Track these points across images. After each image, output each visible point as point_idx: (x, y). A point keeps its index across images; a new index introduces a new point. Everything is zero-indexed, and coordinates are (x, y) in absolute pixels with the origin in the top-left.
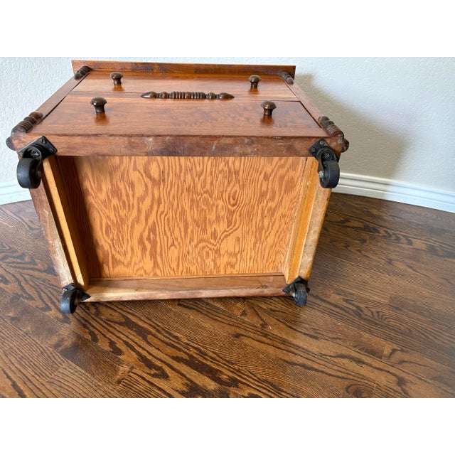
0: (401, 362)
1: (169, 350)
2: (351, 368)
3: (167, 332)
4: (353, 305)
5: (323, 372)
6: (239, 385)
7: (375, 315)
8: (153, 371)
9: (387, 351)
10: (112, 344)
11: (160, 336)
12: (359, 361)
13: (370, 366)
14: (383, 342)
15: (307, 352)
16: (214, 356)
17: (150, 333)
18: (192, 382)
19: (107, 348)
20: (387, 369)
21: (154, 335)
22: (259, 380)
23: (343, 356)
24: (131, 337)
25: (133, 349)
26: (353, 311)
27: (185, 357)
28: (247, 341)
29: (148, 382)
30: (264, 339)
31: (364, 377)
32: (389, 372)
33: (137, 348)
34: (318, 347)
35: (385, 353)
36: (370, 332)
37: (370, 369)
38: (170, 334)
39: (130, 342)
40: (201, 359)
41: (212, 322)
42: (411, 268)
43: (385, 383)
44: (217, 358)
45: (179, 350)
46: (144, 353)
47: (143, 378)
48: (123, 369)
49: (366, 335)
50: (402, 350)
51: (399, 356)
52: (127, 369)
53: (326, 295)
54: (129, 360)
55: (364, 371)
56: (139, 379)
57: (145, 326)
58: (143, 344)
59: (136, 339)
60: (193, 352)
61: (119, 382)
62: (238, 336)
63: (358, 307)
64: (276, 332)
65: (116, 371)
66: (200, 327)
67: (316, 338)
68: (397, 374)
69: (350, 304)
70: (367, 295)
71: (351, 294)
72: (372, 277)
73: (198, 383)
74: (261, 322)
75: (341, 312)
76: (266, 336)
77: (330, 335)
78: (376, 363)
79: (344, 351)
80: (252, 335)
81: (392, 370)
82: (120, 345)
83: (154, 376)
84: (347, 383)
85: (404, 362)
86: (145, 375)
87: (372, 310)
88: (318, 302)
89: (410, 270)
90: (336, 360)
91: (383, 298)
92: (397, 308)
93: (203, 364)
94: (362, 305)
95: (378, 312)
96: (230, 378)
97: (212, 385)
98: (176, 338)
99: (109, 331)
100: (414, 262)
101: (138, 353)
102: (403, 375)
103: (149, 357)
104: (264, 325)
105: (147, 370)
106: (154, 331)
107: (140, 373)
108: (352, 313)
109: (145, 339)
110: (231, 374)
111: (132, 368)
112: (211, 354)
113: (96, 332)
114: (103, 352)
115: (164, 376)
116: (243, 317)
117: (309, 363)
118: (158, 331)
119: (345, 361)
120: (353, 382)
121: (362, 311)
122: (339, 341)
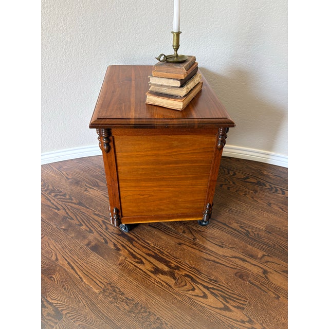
0: (267, 262)
1: (144, 250)
2: (239, 264)
3: (143, 240)
4: (245, 230)
5: (224, 265)
6: (180, 269)
7: (257, 235)
8: (136, 260)
9: (260, 256)
10: (115, 245)
11: (139, 242)
12: (244, 260)
13: (250, 263)
14: (259, 251)
15: (217, 254)
16: (167, 254)
17: (134, 240)
18: (156, 266)
19: (112, 247)
20: (258, 265)
21: (136, 242)
22: (190, 267)
23: (235, 257)
24: (125, 242)
25: (126, 249)
26: (245, 233)
27: (153, 254)
28: (185, 247)
29: (134, 265)
30: (194, 246)
31: (246, 269)
32: (259, 267)
33: (128, 248)
34: (223, 252)
35: (259, 256)
36: (252, 245)
37: (249, 264)
38: (145, 241)
39: (124, 245)
40: (161, 255)
41: (167, 236)
42: (282, 209)
43: (256, 272)
44: (169, 255)
45: (150, 250)
46: (132, 251)
47: (132, 263)
48: (121, 258)
49: (250, 247)
50: (268, 256)
51: (266, 258)
52: (123, 258)
53: (230, 223)
54: (124, 254)
55: (246, 265)
56: (130, 264)
57: (132, 236)
58: (131, 246)
59: (127, 243)
60: (156, 251)
61: (120, 265)
62: (180, 244)
63: (247, 231)
64: (200, 243)
65: (118, 259)
66: (161, 238)
67: (222, 247)
68: (264, 268)
69: (243, 229)
70: (253, 224)
71: (244, 223)
72: (258, 214)
73: (159, 267)
74: (193, 237)
75: (237, 233)
76: (195, 244)
77: (230, 246)
78: (253, 262)
79: (237, 255)
80: (187, 244)
81: (261, 266)
82: (119, 246)
83: (137, 262)
84: (236, 271)
85: (269, 262)
86: (132, 262)
87: (256, 233)
88: (225, 227)
89: (280, 210)
90: (231, 259)
91: (263, 226)
92: (269, 232)
93: (162, 257)
94: (250, 230)
95: (258, 234)
96: (176, 266)
97: (166, 269)
98: (148, 243)
99: (113, 238)
100: (284, 206)
101: (128, 250)
102: (267, 269)
103: (134, 253)
104: (195, 239)
105: (134, 260)
106: (136, 239)
107: (130, 261)
108: (243, 234)
109: (132, 243)
110: (176, 264)
111: (126, 258)
112: (166, 253)
113: (107, 239)
114: (111, 249)
115: (142, 263)
116: (183, 234)
117: (217, 260)
118: (138, 239)
119: (237, 260)
120: (239, 271)
121: (249, 233)
122: (234, 249)
